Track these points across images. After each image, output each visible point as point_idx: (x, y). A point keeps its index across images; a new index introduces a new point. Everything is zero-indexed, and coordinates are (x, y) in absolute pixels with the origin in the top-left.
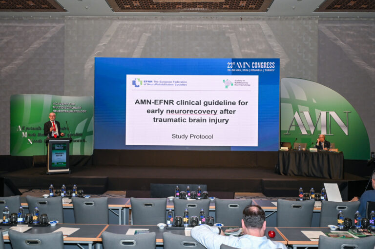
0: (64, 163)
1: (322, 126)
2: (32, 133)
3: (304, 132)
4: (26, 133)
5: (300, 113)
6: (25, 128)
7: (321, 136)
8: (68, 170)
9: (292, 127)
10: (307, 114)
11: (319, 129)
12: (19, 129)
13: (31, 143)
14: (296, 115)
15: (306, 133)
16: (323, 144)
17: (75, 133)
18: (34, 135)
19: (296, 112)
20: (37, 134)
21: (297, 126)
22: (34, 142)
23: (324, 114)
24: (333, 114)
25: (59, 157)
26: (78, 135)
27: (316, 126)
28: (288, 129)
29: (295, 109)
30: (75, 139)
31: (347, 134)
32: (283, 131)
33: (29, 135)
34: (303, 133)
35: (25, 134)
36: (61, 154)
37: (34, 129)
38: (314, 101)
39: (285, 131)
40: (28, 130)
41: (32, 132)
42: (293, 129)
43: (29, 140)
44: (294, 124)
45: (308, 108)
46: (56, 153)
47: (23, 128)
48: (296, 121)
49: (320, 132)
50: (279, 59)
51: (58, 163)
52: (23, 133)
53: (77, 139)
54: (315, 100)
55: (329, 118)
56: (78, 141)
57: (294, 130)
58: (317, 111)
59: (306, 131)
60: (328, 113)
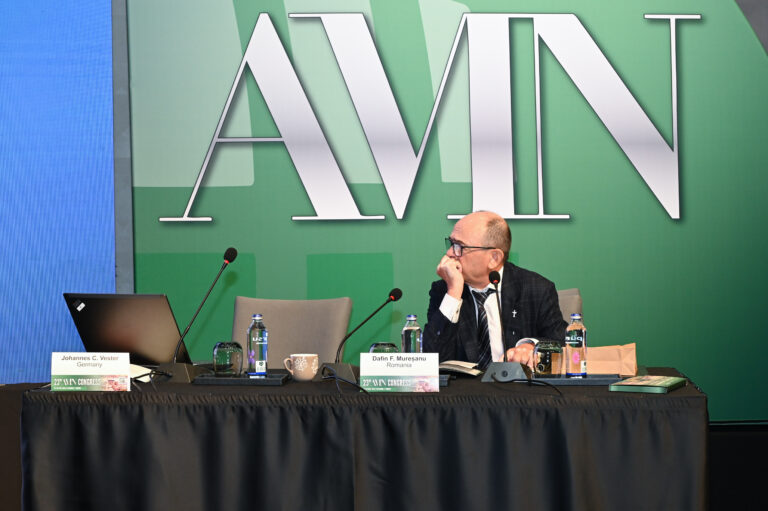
1: (474, 144)
3: (332, 202)
5: (295, 32)
7: (474, 232)
9: (226, 154)
10: (350, 39)
11: (450, 170)
14: (264, 51)
15: (351, 212)
16: (492, 307)
19: (264, 19)
21: (269, 143)
23: (490, 34)
24: (565, 38)
27: (426, 149)
28: (190, 180)
31: (675, 214)
34: (323, 214)
39: (172, 197)
42: (237, 170)
44: (242, 127)
48: (260, 105)
49: (464, 195)
57: (248, 180)
58: (436, 15)
59: (350, 187)
60: (520, 29)
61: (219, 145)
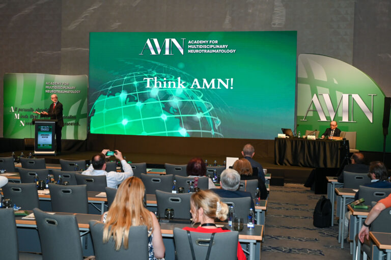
0: (50, 145)
1: (343, 111)
2: (24, 115)
3: (323, 118)
4: (19, 115)
5: (319, 96)
6: (18, 109)
8: (53, 152)
9: (309, 112)
10: (326, 97)
11: (339, 115)
12: (12, 110)
13: (24, 125)
14: (315, 98)
15: (326, 120)
17: (69, 115)
18: (26, 117)
19: (315, 95)
20: (29, 116)
21: (315, 111)
22: (26, 124)
24: (356, 97)
25: (45, 139)
26: (71, 118)
29: (314, 91)
30: (68, 122)
31: (372, 122)
32: (299, 117)
33: (21, 117)
34: (322, 120)
35: (17, 116)
36: (47, 136)
37: (26, 110)
38: (336, 82)
39: (302, 117)
40: (20, 112)
41: (24, 113)
42: (311, 114)
43: (21, 122)
44: (311, 108)
45: (328, 90)
46: (42, 135)
47: (16, 109)
48: (314, 105)
49: (341, 118)
50: (296, 32)
51: (43, 145)
52: (16, 114)
53: (71, 122)
54: (336, 80)
55: (352, 103)
56: (72, 124)
57: (312, 115)
58: (338, 94)
59: (326, 117)
60: (350, 96)
61: (308, 111)
